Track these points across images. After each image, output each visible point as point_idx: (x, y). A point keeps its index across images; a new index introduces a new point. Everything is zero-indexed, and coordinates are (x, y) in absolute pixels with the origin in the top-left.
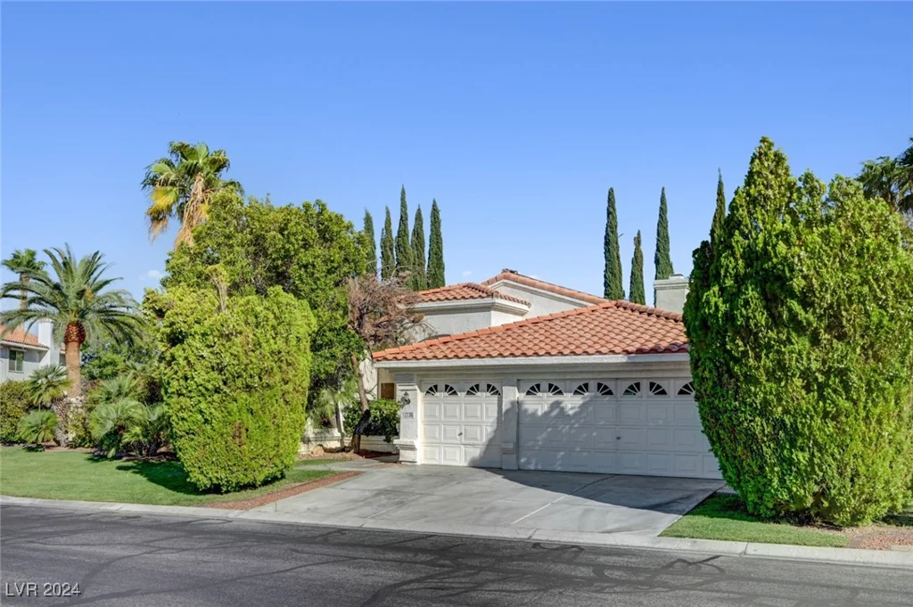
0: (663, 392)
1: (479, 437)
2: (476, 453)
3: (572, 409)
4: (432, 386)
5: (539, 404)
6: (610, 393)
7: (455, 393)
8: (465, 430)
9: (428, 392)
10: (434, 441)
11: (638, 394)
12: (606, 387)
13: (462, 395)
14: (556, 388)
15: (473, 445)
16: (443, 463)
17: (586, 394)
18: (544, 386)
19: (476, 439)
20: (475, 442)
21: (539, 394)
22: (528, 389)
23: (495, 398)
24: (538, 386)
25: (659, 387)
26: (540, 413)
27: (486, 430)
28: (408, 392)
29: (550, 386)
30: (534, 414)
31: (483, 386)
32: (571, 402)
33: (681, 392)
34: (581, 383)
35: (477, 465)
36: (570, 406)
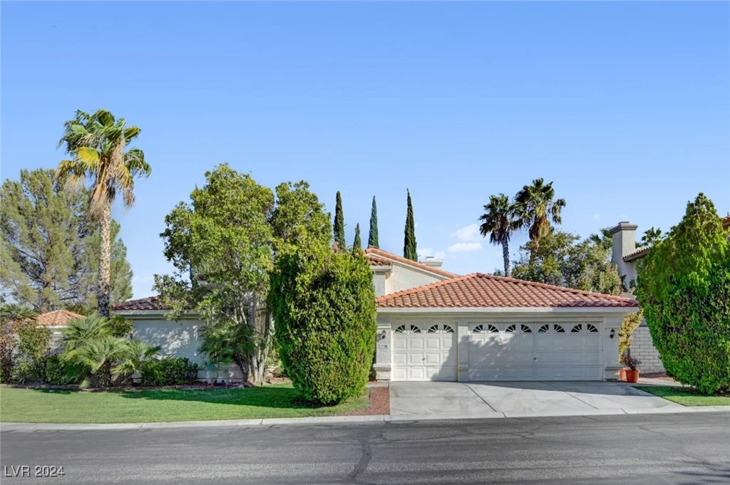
0: (563, 331)
1: (438, 361)
2: (437, 371)
3: (505, 340)
4: (400, 326)
5: (483, 338)
6: (529, 331)
7: (419, 331)
8: (427, 356)
9: (397, 330)
10: (403, 364)
11: (547, 331)
12: (527, 327)
13: (425, 332)
14: (494, 328)
15: (433, 366)
16: (409, 379)
17: (514, 331)
18: (485, 326)
19: (436, 362)
20: (435, 364)
21: (482, 332)
22: (474, 328)
23: (451, 334)
24: (481, 326)
25: (560, 327)
26: (483, 343)
27: (444, 356)
28: (386, 330)
29: (490, 326)
30: (477, 345)
31: (441, 326)
32: (504, 337)
33: (573, 331)
34: (511, 325)
35: (436, 379)
36: (503, 339)
